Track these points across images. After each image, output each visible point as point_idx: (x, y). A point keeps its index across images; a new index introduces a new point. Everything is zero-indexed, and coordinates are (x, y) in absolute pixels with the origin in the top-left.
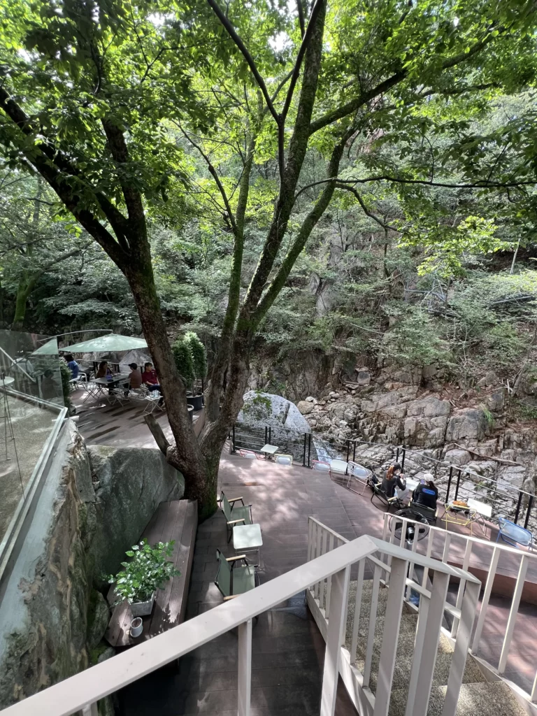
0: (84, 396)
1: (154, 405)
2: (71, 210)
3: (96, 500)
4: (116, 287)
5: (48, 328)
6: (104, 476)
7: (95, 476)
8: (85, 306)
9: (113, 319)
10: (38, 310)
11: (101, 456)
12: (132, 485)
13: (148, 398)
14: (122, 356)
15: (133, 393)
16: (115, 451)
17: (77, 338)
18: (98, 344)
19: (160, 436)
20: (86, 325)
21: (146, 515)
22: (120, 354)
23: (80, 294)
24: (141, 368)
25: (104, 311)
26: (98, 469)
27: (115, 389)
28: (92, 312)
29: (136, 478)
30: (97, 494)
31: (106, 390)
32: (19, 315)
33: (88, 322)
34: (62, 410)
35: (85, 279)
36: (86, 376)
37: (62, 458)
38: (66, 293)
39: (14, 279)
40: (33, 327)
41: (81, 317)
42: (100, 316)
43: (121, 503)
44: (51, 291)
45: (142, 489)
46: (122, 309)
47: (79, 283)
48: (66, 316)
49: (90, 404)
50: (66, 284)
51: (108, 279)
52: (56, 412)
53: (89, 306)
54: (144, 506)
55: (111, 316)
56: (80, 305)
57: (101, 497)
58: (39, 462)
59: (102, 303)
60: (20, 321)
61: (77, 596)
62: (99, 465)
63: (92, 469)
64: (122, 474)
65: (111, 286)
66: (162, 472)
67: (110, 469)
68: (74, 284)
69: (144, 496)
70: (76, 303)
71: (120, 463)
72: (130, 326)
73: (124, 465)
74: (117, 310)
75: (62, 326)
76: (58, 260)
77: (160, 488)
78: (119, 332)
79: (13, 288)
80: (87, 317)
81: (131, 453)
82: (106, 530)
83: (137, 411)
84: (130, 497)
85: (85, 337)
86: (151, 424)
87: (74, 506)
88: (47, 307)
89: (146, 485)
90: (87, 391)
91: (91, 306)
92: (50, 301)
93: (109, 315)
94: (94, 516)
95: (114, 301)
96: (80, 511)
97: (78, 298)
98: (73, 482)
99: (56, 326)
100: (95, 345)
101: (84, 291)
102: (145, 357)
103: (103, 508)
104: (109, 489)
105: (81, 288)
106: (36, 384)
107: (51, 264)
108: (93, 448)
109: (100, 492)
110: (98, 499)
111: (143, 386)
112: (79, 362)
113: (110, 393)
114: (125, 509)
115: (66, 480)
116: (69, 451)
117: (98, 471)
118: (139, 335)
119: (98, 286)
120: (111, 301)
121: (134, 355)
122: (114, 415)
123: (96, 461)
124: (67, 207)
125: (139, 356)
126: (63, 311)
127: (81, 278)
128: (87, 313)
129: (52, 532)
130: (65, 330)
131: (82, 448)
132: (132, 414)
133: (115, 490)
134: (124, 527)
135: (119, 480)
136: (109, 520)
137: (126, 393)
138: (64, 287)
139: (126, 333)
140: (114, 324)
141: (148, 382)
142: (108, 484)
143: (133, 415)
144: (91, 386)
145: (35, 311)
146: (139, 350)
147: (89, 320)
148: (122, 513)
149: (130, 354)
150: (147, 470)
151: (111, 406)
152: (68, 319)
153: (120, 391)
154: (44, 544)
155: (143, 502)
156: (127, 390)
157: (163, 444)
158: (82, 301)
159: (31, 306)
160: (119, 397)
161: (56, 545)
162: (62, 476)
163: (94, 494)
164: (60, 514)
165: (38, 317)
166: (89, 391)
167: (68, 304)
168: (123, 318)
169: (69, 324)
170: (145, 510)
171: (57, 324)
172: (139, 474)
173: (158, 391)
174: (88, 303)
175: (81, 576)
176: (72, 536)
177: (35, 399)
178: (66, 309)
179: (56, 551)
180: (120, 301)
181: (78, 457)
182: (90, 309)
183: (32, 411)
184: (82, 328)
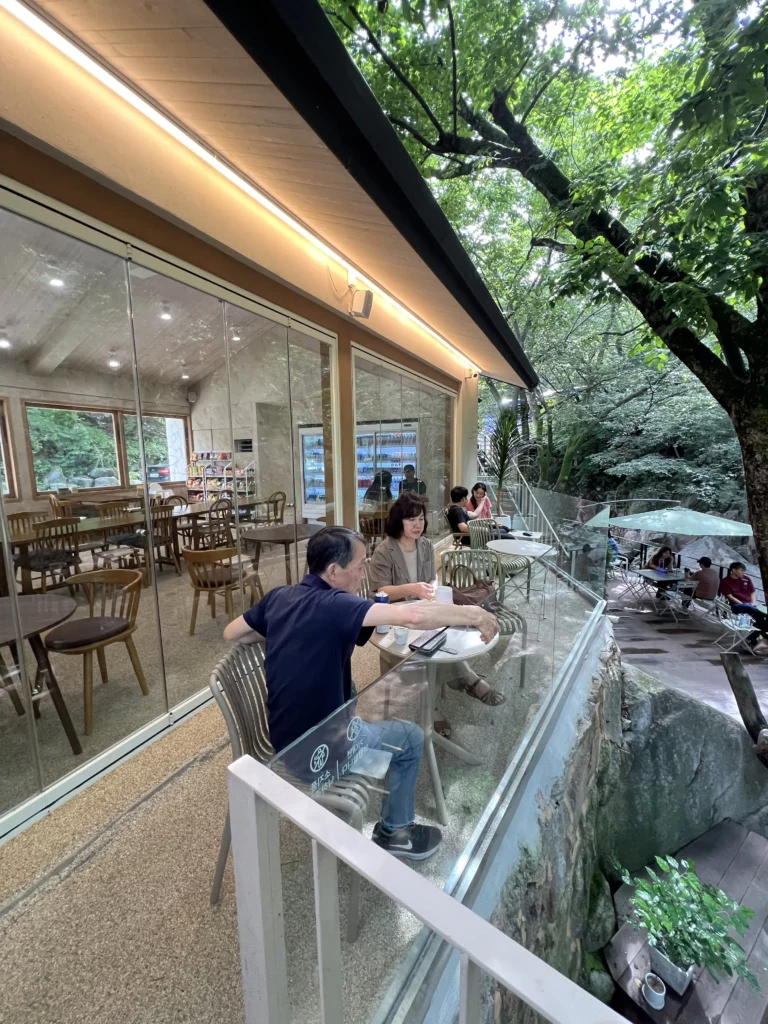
0: (619, 589)
1: (738, 638)
2: (659, 334)
3: (622, 745)
4: (692, 435)
5: (589, 492)
6: (639, 717)
7: (626, 709)
8: (641, 465)
9: (680, 485)
10: (581, 471)
11: (639, 686)
12: (680, 756)
13: (729, 623)
14: (684, 542)
15: (695, 606)
16: (661, 689)
17: (621, 508)
18: (654, 520)
19: (748, 700)
20: (637, 490)
21: (697, 822)
22: (682, 539)
23: (637, 447)
24: (722, 569)
25: (669, 471)
26: (632, 702)
27: (669, 593)
28: (650, 473)
29: (688, 749)
30: (624, 736)
31: (654, 590)
32: (564, 475)
33: (640, 487)
34: (600, 602)
35: (648, 427)
36: (627, 562)
37: (594, 667)
38: (617, 447)
39: (563, 433)
40: (573, 489)
41: (633, 479)
42: (660, 478)
43: (657, 773)
44: (599, 446)
45: (696, 773)
46: (699, 469)
47: (638, 433)
48: (614, 477)
49: (625, 603)
50: (621, 436)
51: (682, 424)
52: (593, 603)
53: (647, 464)
54: (695, 803)
55: (677, 480)
56: (634, 462)
57: (629, 745)
58: (569, 660)
59: (667, 460)
60: (564, 481)
61: (585, 861)
62: (635, 698)
63: (623, 698)
64: (667, 730)
65: (685, 434)
66: (740, 766)
67: (649, 710)
68: (632, 434)
69: (696, 785)
70: (629, 460)
71: (666, 712)
72: (709, 496)
73: (672, 716)
74: (689, 471)
75: (605, 490)
76: (618, 405)
77: (731, 791)
78: (687, 504)
79: (561, 443)
80: (639, 481)
81: (686, 703)
82: (630, 796)
83: (701, 638)
84: (672, 771)
85: (632, 508)
86: (734, 672)
87: (598, 738)
88: (593, 465)
89: (705, 770)
90: (626, 583)
91: (651, 464)
92: (597, 458)
93: (675, 478)
94: (617, 766)
95: (685, 457)
96: (602, 747)
97: (633, 453)
98: (602, 704)
99: (598, 489)
100: (649, 521)
101: (643, 443)
102: (728, 551)
103: (630, 763)
104: (643, 741)
105: (639, 440)
106: (570, 560)
107: (609, 411)
108: (631, 670)
109: (630, 737)
110: (625, 745)
111: (721, 600)
112: (618, 540)
113: (658, 595)
114: (662, 788)
115: (595, 697)
116: (602, 660)
117: (631, 706)
118: (722, 512)
119: (665, 435)
120: (681, 456)
121: (707, 544)
122: (660, 631)
123: (631, 690)
124: (653, 331)
125: (717, 548)
126: (610, 471)
127: (643, 426)
128: (642, 474)
129: (573, 756)
130: (608, 496)
131: (617, 663)
132: (692, 639)
133: (652, 747)
134: (656, 813)
135: (660, 735)
136: (635, 787)
137: (686, 604)
138: (617, 439)
139: (699, 506)
140: (679, 491)
141: (731, 596)
142: (643, 733)
143: (694, 643)
144: (632, 578)
145: (578, 470)
146: (720, 537)
147: (643, 485)
148: (656, 790)
149: (702, 540)
150: (711, 748)
151: (658, 615)
152: (616, 481)
153: (675, 599)
154: (564, 766)
155: (694, 796)
156: (687, 597)
157: (754, 717)
158: (637, 457)
159: (575, 464)
160: (672, 606)
161: (573, 775)
162: (591, 690)
163: (621, 735)
164: (584, 738)
165: (579, 478)
166: (631, 584)
167: (618, 462)
168: (698, 483)
169: (614, 488)
170: (695, 811)
171: (601, 486)
172: (695, 744)
173: (750, 618)
174: (646, 460)
175: (592, 839)
176: (590, 777)
177: (566, 576)
178: (615, 469)
179: (573, 781)
180: (696, 457)
181: (611, 673)
182: (647, 468)
183: (563, 591)
184: (631, 494)
